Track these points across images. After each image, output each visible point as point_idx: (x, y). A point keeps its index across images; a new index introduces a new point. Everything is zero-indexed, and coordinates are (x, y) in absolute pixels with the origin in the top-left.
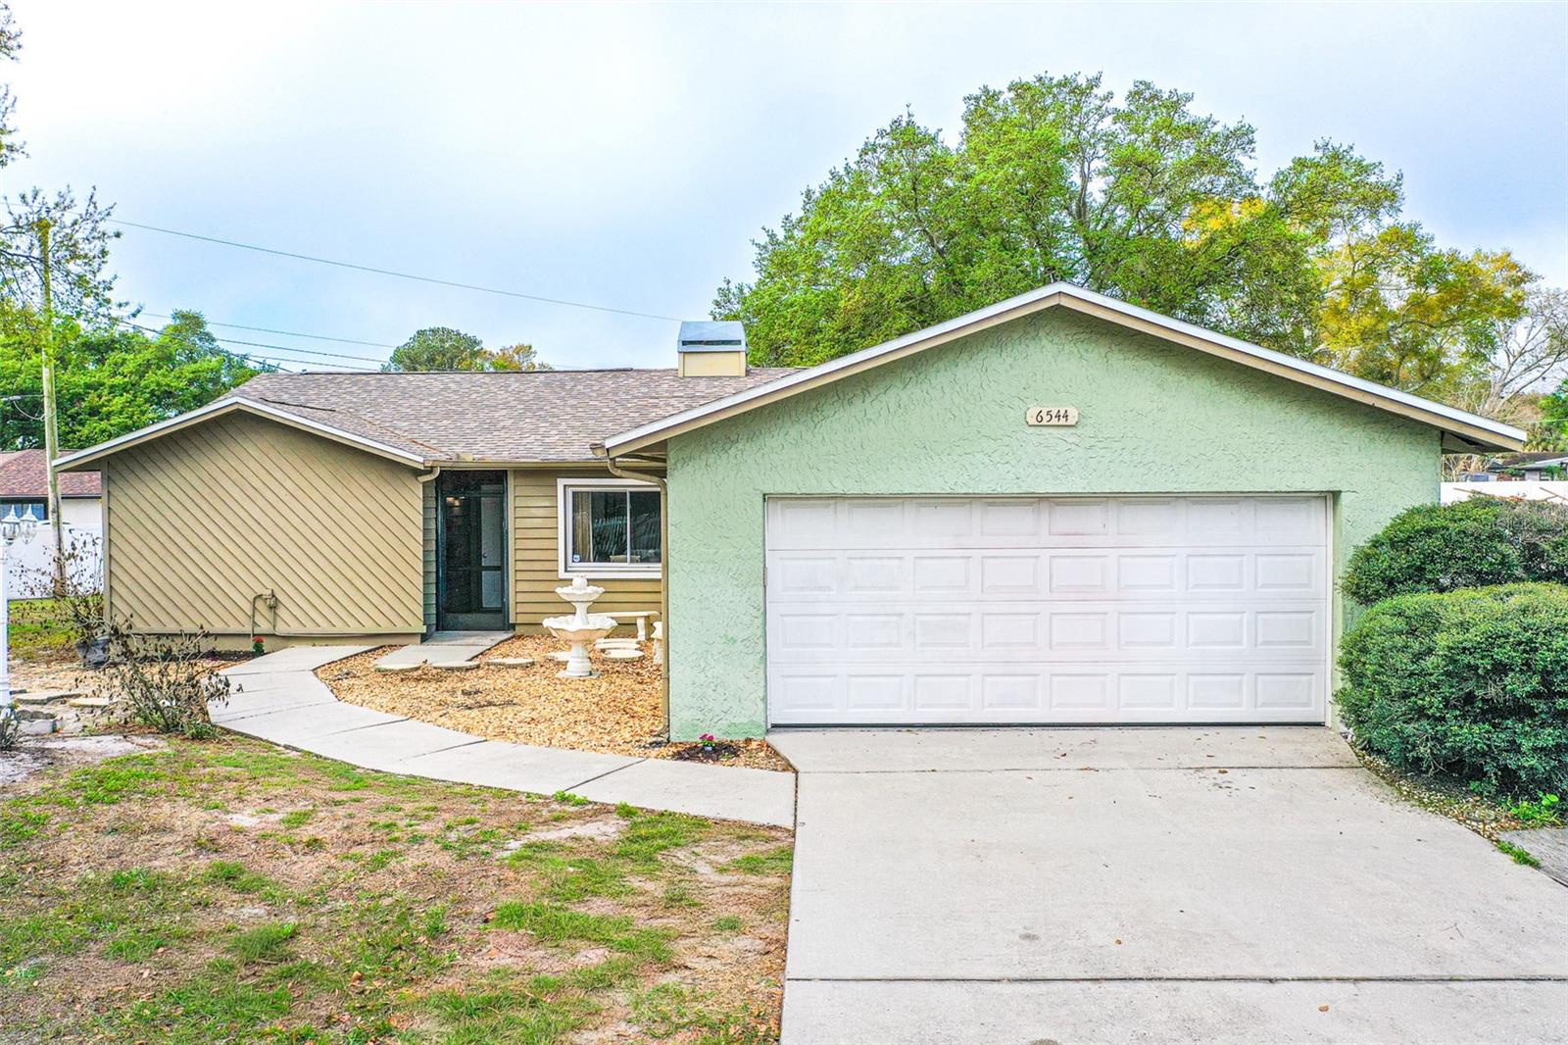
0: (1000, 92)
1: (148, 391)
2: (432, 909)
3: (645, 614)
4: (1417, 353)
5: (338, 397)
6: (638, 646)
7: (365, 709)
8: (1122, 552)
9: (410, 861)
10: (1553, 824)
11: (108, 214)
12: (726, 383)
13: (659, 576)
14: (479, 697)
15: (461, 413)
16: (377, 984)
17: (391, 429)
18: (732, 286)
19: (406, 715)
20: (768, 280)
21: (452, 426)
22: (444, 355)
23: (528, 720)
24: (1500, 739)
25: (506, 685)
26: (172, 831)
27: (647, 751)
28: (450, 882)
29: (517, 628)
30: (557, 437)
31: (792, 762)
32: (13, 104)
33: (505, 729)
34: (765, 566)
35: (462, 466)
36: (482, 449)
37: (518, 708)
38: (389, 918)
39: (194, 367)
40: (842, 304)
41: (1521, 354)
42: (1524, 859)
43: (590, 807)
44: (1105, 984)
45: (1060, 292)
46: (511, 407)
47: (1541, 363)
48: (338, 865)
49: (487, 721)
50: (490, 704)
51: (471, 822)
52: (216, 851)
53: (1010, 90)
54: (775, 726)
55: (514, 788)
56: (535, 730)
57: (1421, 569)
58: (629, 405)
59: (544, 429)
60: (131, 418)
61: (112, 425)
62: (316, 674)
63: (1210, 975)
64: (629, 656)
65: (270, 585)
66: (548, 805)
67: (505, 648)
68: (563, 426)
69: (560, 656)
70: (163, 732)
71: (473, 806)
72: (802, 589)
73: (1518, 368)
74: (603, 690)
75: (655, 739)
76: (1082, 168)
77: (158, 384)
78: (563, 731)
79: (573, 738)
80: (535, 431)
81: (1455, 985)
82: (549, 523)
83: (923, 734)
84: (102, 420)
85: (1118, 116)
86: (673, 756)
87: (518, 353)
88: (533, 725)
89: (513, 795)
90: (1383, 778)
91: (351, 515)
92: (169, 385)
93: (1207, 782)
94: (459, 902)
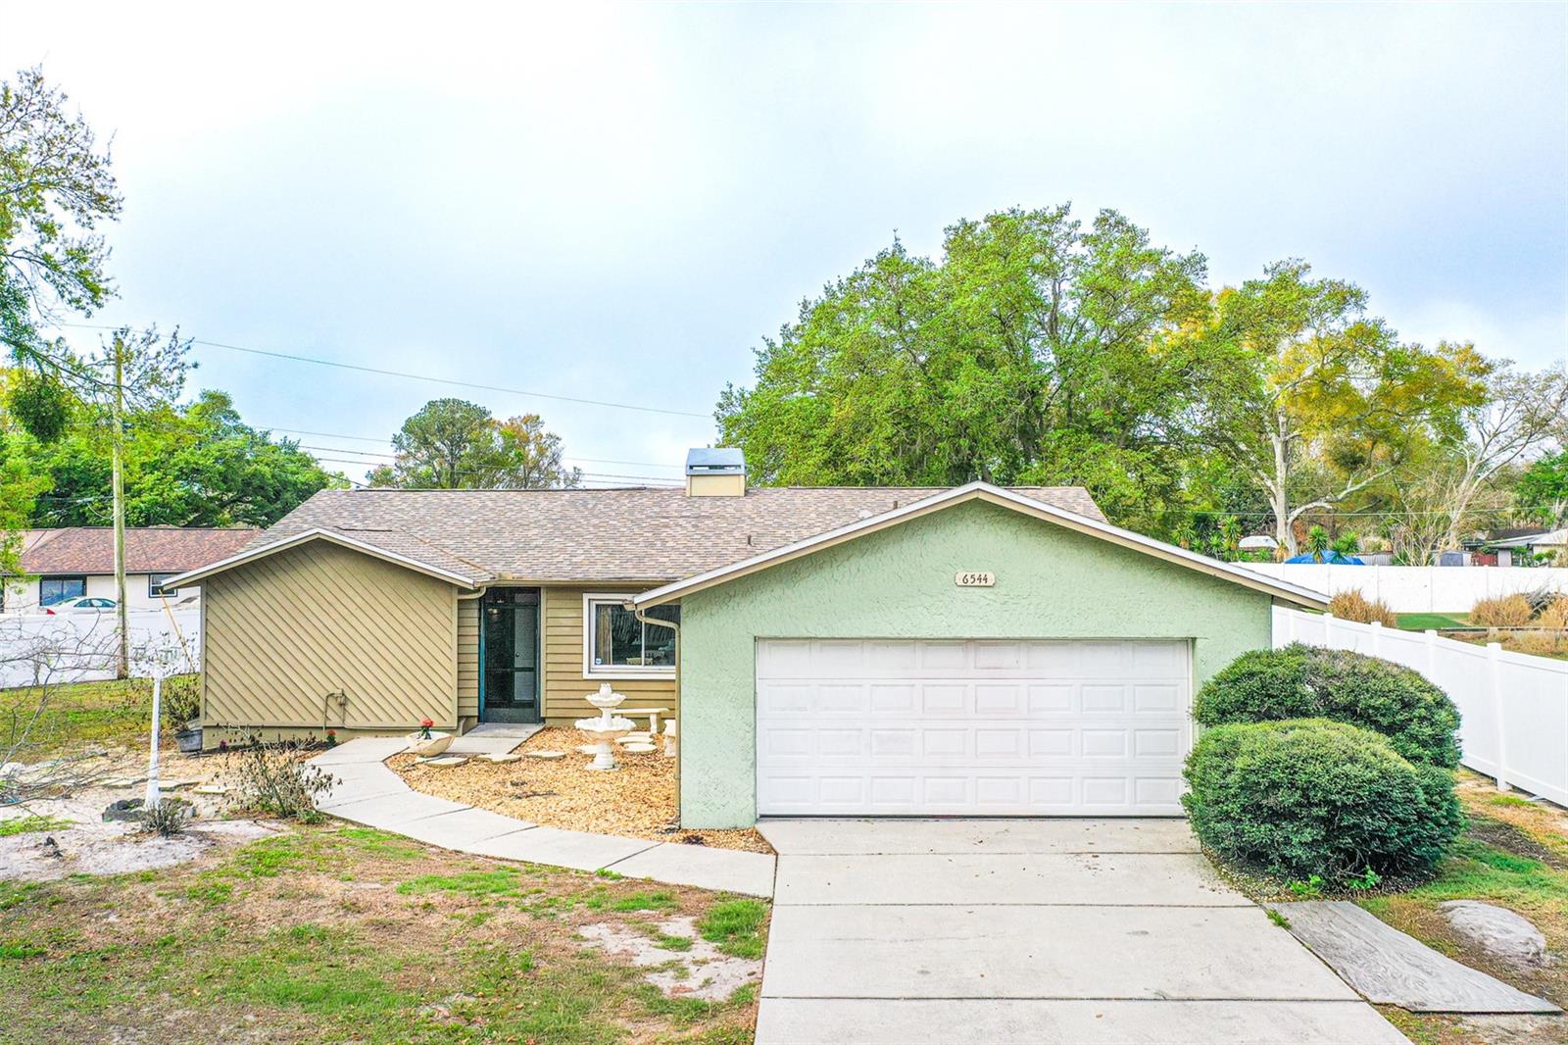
0: (977, 223)
1: (177, 468)
2: (522, 952)
3: (657, 710)
4: (1387, 439)
5: (391, 514)
6: (652, 740)
7: (435, 798)
8: (1032, 682)
9: (501, 919)
10: (1316, 898)
11: (189, 348)
12: (728, 503)
13: (673, 677)
14: (526, 788)
15: (499, 531)
16: (495, 1000)
17: (440, 547)
18: (734, 389)
19: (470, 803)
20: (767, 383)
21: (491, 545)
22: (454, 425)
23: (568, 809)
24: (1278, 836)
25: (546, 777)
26: (323, 897)
27: (663, 836)
28: (532, 936)
29: (547, 721)
30: (583, 557)
31: (774, 846)
32: (109, 253)
33: (551, 817)
34: (755, 693)
35: (502, 584)
36: (519, 568)
37: (558, 798)
38: (493, 958)
39: (221, 444)
40: (834, 413)
41: (1495, 435)
42: (1281, 923)
43: (623, 880)
44: (966, 1001)
45: (978, 489)
46: (543, 526)
47: (1514, 444)
48: (449, 922)
49: (536, 810)
50: (535, 794)
51: (539, 892)
52: (359, 912)
53: (986, 221)
54: (762, 816)
55: (566, 865)
56: (574, 817)
57: (1245, 704)
58: (644, 525)
59: (571, 549)
60: (161, 495)
61: (143, 502)
62: (386, 765)
63: (1034, 996)
64: (646, 750)
65: (341, 686)
66: (592, 879)
67: (538, 740)
68: (587, 546)
69: (588, 749)
70: (281, 818)
71: (537, 880)
72: (784, 709)
73: (1493, 448)
74: (625, 781)
75: (669, 826)
76: (1054, 287)
77: (187, 462)
78: (597, 819)
79: (605, 825)
80: (562, 550)
81: (1189, 1003)
82: (576, 631)
83: (877, 824)
84: (133, 497)
85: (1086, 240)
86: (684, 840)
87: (525, 423)
88: (572, 813)
89: (566, 871)
90: (1213, 862)
91: (410, 626)
92: (196, 463)
93: (1081, 864)
94: (540, 948)
